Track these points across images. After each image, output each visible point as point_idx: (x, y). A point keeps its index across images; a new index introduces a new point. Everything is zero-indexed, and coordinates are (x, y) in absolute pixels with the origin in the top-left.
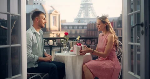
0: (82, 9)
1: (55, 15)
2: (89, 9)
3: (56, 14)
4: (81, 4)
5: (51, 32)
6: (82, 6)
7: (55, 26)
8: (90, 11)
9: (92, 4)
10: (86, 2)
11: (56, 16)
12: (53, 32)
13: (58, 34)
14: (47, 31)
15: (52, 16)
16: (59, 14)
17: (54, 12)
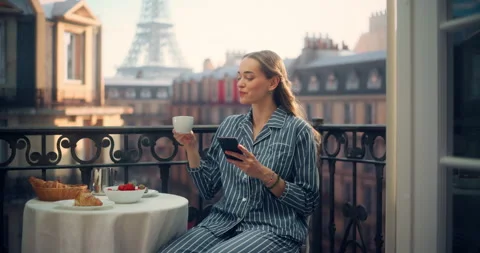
0: (140, 40)
1: (79, 30)
2: (163, 41)
3: (84, 25)
4: (140, 25)
5: (60, 109)
6: (140, 31)
7: (79, 82)
8: (164, 45)
9: (170, 26)
10: (153, 17)
12: (70, 111)
13: (94, 121)
14: (42, 105)
15: (67, 31)
16: (96, 23)
17: (76, 13)
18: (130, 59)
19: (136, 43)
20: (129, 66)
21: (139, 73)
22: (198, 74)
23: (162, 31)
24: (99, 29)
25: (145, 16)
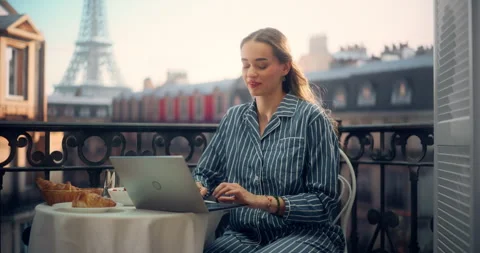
0: (79, 59)
1: (22, 45)
2: (102, 60)
3: (27, 40)
4: (78, 44)
6: (79, 49)
7: (21, 98)
8: (103, 64)
10: (92, 36)
11: (27, 48)
15: (9, 46)
16: (39, 38)
17: (18, 27)
18: (68, 78)
19: (74, 62)
20: (66, 84)
21: (78, 91)
22: (138, 94)
23: (101, 50)
24: (42, 45)
25: (84, 35)
